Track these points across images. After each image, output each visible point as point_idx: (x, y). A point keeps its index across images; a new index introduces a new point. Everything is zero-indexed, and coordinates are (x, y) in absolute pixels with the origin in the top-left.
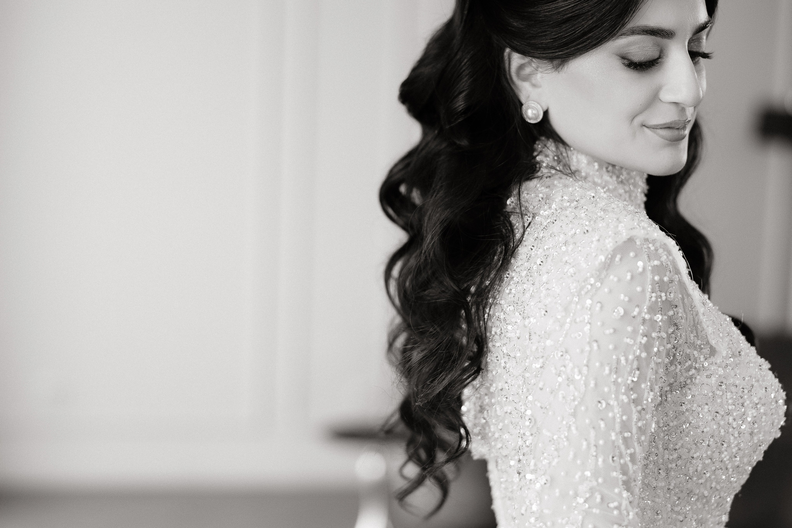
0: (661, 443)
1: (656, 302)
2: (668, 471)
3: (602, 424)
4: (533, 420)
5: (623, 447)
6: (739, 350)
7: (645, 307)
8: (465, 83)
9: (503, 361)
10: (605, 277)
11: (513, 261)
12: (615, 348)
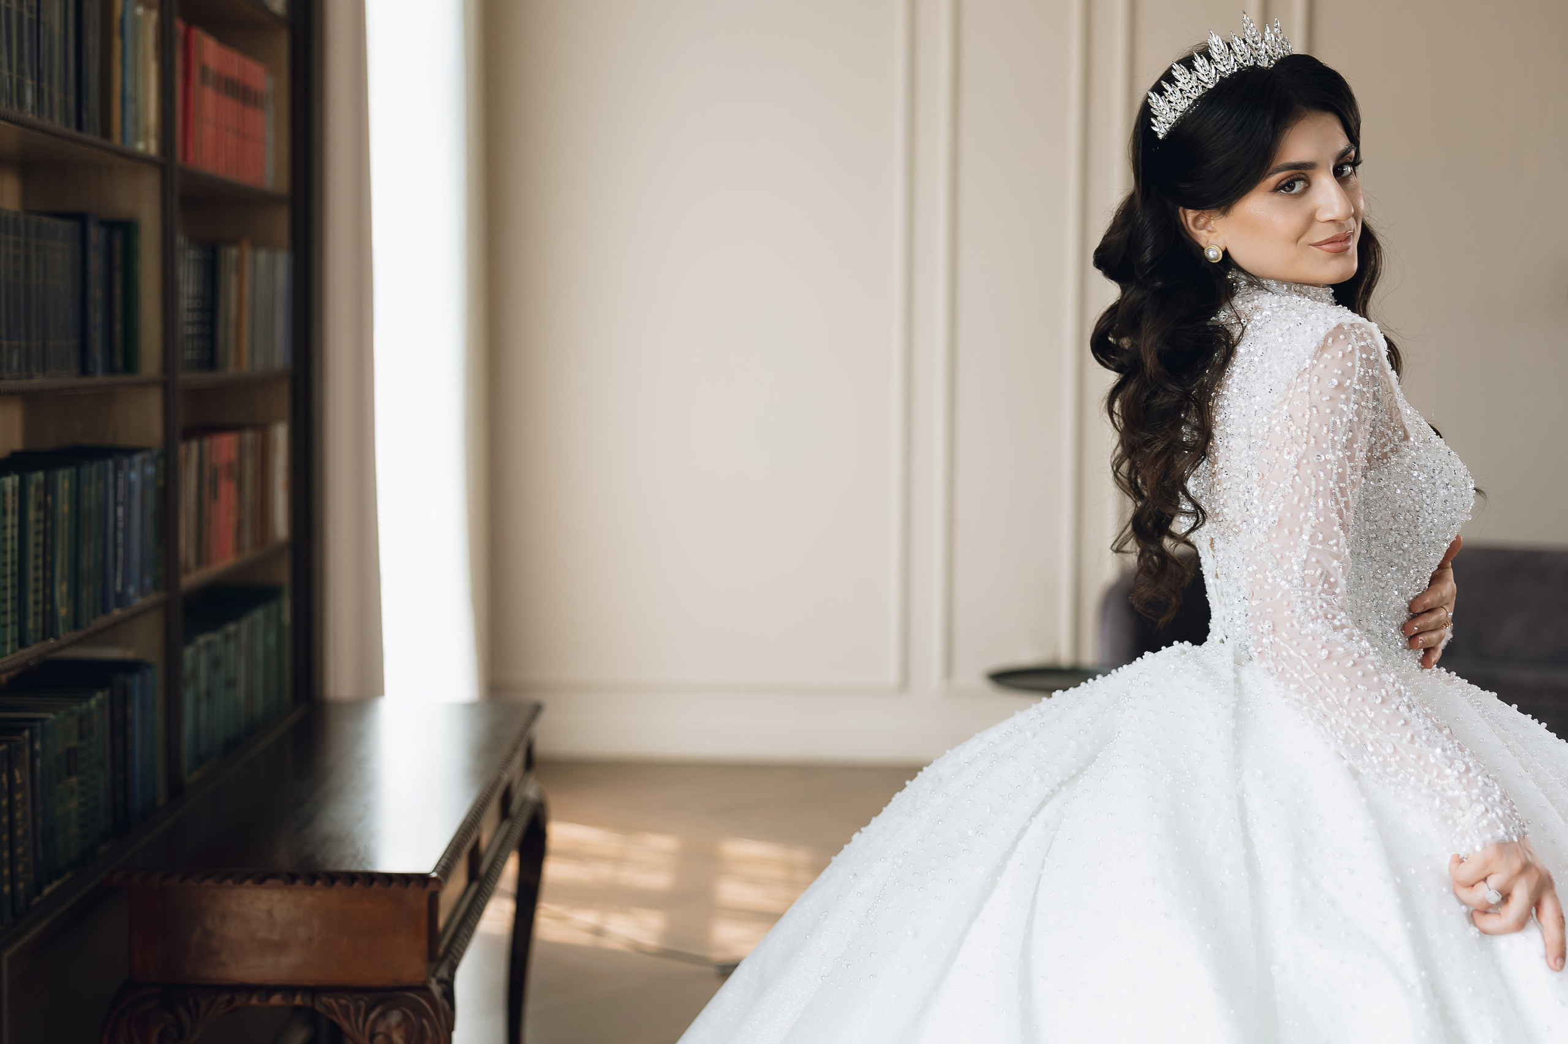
0: (1363, 515)
1: (1364, 376)
2: (1369, 540)
3: (1322, 474)
4: (1261, 474)
5: (1338, 495)
6: (1429, 437)
7: (1355, 379)
8: (1149, 239)
9: (1225, 441)
10: (1321, 356)
11: (1232, 359)
12: (1332, 412)
